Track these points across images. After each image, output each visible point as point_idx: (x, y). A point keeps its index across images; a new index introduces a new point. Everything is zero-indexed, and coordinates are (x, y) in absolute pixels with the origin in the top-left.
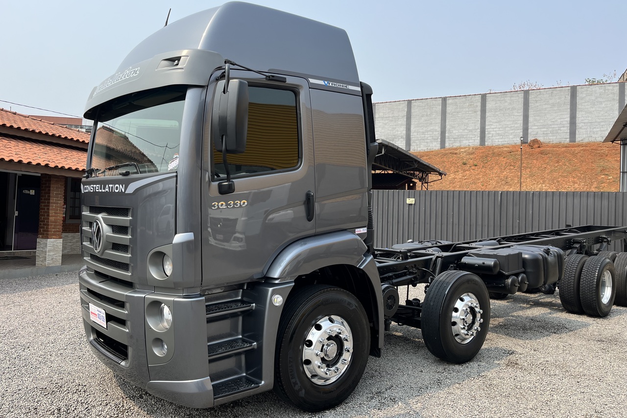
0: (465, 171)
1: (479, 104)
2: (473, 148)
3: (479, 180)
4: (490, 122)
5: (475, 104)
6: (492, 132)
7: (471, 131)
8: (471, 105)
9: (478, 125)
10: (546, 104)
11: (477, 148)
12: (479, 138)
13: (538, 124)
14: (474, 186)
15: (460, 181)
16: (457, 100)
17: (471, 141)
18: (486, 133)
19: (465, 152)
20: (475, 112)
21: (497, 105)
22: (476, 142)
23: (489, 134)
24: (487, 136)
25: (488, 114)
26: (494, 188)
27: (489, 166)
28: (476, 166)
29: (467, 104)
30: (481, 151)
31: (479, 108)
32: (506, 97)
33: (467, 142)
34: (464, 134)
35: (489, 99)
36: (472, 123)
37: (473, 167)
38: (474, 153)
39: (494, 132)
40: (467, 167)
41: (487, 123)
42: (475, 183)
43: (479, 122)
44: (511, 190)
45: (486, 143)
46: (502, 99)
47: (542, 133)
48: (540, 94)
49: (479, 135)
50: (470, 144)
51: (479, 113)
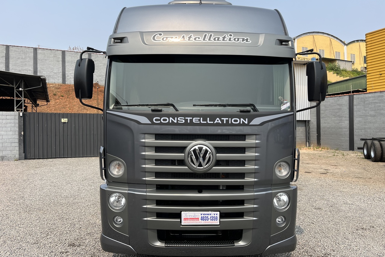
0: (56, 99)
1: (61, 57)
2: (58, 85)
3: (67, 106)
4: (69, 69)
5: (58, 56)
6: (70, 76)
7: (55, 73)
8: (55, 56)
9: (61, 70)
10: (100, 63)
11: (61, 85)
12: (61, 79)
13: (97, 74)
14: (64, 110)
15: (54, 106)
16: (45, 51)
17: (56, 80)
18: (66, 76)
19: (54, 87)
20: (58, 61)
21: (72, 59)
22: (60, 81)
23: (68, 76)
24: (67, 78)
25: (66, 64)
26: (78, 111)
27: (72, 97)
28: (63, 96)
29: (53, 55)
30: (64, 87)
31: (61, 59)
32: (78, 55)
33: (53, 80)
34: (51, 75)
35: (67, 55)
36: (57, 68)
37: (61, 98)
38: (60, 88)
39: (71, 76)
40: (57, 97)
41: (66, 70)
42: (65, 108)
43: (61, 68)
44: (88, 112)
45: (66, 83)
46: (75, 56)
47: (99, 79)
48: (97, 57)
49: (61, 77)
50: (56, 82)
51: (61, 62)
